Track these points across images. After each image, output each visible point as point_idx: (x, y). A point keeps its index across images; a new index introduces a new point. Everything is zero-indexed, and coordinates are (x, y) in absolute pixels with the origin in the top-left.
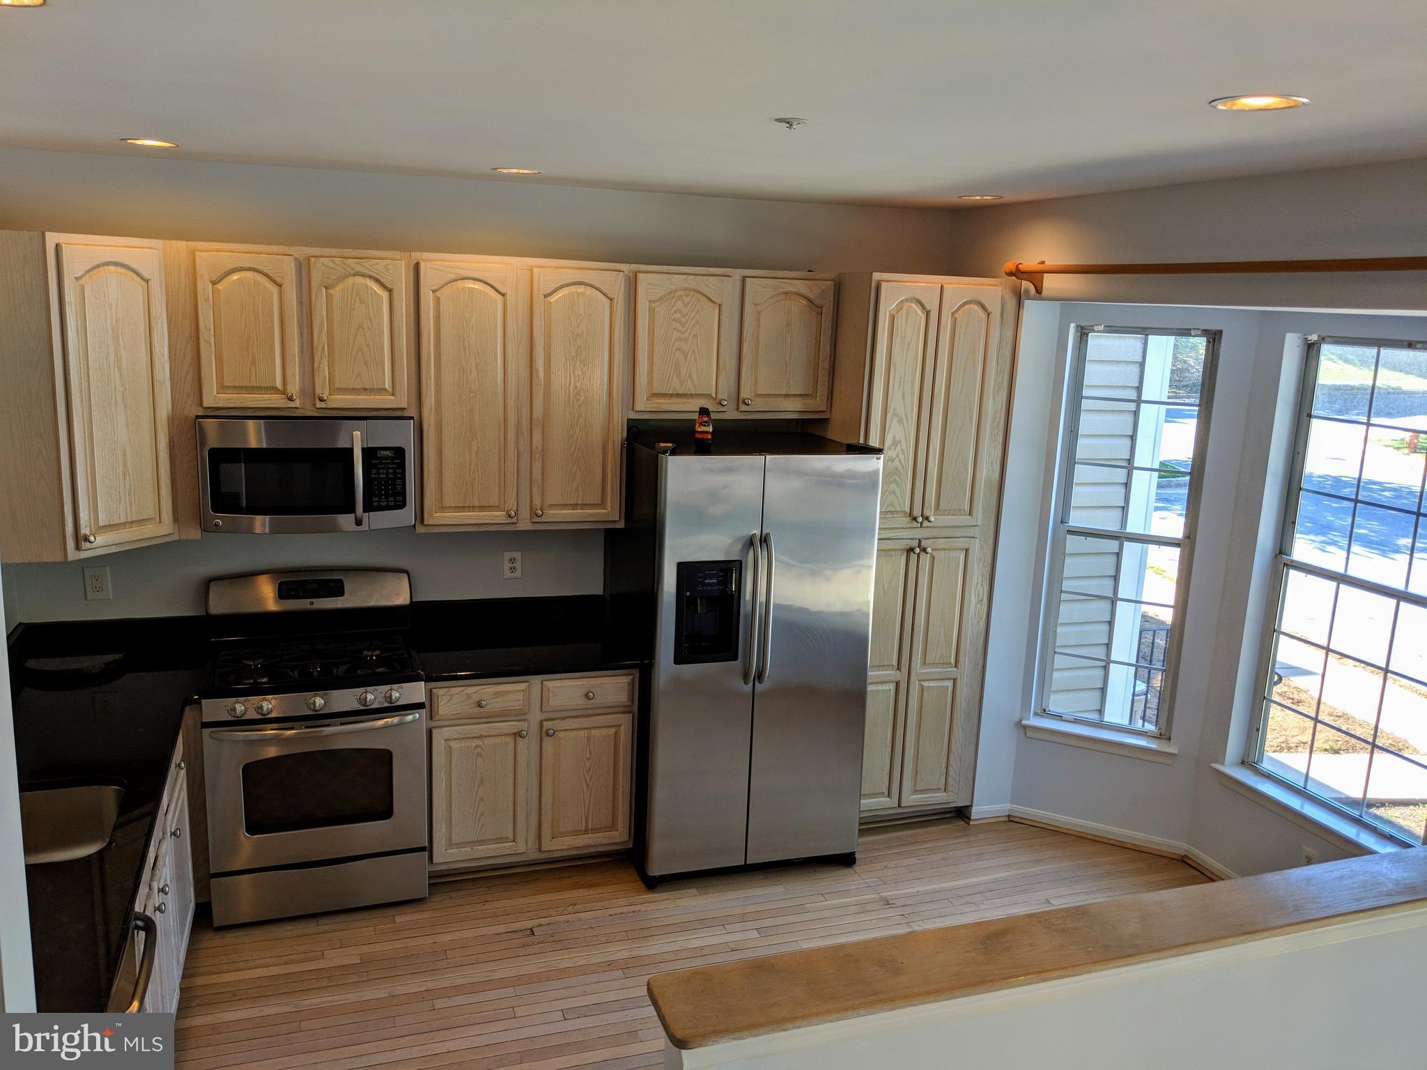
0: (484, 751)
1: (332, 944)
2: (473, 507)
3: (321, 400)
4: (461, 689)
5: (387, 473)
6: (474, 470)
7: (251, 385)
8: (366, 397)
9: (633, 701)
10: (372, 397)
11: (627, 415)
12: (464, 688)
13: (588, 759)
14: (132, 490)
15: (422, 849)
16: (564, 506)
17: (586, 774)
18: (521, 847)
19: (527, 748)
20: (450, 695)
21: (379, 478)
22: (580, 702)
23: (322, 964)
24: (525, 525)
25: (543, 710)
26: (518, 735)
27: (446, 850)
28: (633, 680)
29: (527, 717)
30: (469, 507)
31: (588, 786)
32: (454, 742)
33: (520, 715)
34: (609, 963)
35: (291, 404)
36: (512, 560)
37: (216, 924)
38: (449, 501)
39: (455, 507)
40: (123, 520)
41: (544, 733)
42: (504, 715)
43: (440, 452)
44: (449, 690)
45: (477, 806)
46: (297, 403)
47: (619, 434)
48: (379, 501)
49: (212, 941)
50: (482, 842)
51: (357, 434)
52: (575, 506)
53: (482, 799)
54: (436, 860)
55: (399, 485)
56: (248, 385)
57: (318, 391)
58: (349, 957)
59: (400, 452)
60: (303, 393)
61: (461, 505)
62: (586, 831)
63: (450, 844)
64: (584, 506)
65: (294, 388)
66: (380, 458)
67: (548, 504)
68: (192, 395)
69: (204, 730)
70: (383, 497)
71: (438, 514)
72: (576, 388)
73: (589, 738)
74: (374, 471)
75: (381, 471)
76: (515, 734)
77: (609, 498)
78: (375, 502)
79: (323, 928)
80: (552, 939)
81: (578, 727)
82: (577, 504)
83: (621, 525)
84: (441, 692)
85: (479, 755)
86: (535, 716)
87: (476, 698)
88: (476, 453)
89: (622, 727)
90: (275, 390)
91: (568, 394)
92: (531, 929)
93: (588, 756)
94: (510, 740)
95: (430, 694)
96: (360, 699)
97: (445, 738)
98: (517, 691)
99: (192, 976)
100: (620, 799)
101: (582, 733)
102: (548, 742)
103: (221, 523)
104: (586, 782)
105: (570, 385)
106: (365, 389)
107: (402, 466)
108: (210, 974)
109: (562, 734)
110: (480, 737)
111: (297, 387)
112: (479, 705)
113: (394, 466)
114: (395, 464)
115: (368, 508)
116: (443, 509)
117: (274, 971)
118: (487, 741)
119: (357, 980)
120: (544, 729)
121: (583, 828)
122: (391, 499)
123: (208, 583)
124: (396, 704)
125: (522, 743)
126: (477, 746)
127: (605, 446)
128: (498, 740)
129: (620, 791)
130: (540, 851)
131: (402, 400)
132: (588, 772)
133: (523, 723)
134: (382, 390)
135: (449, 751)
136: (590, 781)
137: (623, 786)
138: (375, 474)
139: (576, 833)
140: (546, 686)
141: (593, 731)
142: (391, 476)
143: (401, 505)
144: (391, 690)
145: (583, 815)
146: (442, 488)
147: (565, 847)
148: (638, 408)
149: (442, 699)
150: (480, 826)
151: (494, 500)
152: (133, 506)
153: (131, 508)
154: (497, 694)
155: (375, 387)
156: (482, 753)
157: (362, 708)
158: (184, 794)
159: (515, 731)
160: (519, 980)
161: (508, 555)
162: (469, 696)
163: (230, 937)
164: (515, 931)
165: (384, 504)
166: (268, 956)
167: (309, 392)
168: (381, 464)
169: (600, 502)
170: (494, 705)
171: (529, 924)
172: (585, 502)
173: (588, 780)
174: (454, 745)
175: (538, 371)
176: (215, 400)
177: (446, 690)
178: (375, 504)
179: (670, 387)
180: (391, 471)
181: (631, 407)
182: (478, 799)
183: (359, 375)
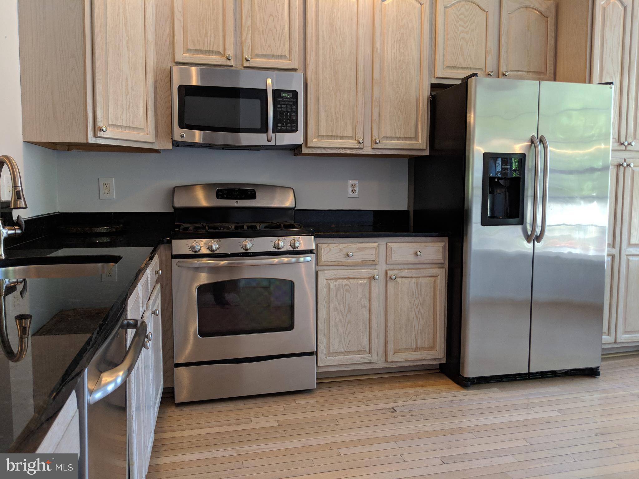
0: (350, 288)
1: (256, 415)
2: (337, 136)
3: (247, 60)
4: (336, 245)
5: (287, 108)
6: (338, 112)
7: (204, 49)
8: (274, 61)
9: (445, 260)
10: (277, 61)
11: (431, 81)
12: (338, 244)
13: (417, 298)
14: (131, 107)
15: (311, 354)
16: (392, 138)
17: (416, 309)
18: (374, 358)
19: (378, 287)
20: (330, 248)
21: (282, 111)
22: (411, 258)
23: (251, 426)
24: (367, 151)
25: (388, 263)
26: (372, 278)
27: (326, 357)
28: (445, 245)
29: (377, 267)
30: (335, 136)
31: (417, 317)
32: (332, 281)
33: (373, 264)
34: (460, 428)
35: (228, 63)
36: (353, 186)
37: (177, 401)
38: (322, 132)
39: (326, 136)
40: (124, 124)
41: (388, 278)
42: (363, 264)
43: (318, 99)
44: (328, 245)
45: (346, 326)
46: (231, 63)
47: (426, 92)
48: (282, 127)
49: (173, 412)
50: (349, 353)
51: (269, 81)
52: (398, 138)
53: (349, 322)
54: (320, 364)
55: (294, 116)
56: (203, 49)
57: (245, 55)
58: (271, 422)
59: (295, 94)
60: (236, 56)
61: (330, 135)
62: (416, 349)
63: (329, 354)
64: (404, 138)
65: (230, 52)
66: (283, 97)
67: (382, 137)
68: (168, 55)
69: (173, 260)
70: (284, 124)
71: (316, 140)
72: (400, 60)
73: (417, 284)
74: (279, 106)
75: (283, 106)
76: (370, 278)
77: (420, 134)
78: (279, 127)
79: (247, 406)
80: (410, 414)
81: (410, 275)
82: (400, 137)
83: (427, 153)
84: (324, 246)
85: (347, 291)
86: (382, 267)
87: (345, 252)
88: (339, 101)
89: (439, 278)
90: (219, 53)
91: (395, 64)
92: (393, 408)
93: (417, 296)
94: (366, 282)
95: (317, 246)
96: (274, 244)
97: (327, 277)
98: (372, 248)
99: (163, 432)
100: (438, 328)
101: (413, 281)
102: (391, 285)
103: (184, 135)
104: (416, 314)
105: (396, 58)
106: (273, 56)
107: (296, 103)
108: (174, 431)
109: (399, 280)
110: (348, 279)
111: (232, 52)
112: (348, 255)
113: (291, 103)
114: (291, 102)
115: (275, 131)
116: (319, 137)
117: (218, 430)
118: (353, 282)
119: (278, 436)
120: (389, 276)
121: (414, 347)
122: (289, 125)
123: (174, 191)
124: (297, 249)
125: (374, 283)
126: (346, 285)
127: (417, 100)
128: (360, 282)
129: (438, 323)
130: (386, 361)
131: (294, 63)
132: (417, 307)
133: (375, 271)
134: (283, 57)
135: (329, 286)
136: (418, 315)
137: (440, 319)
138: (280, 108)
139: (409, 350)
140: (390, 246)
141: (420, 279)
142: (289, 110)
143: (295, 130)
144: (294, 239)
145: (414, 337)
146: (318, 123)
147: (403, 360)
148: (438, 75)
149: (324, 250)
150: (348, 341)
151: (350, 133)
152: (131, 117)
153: (130, 118)
154: (360, 249)
155: (279, 54)
156: (349, 289)
157: (276, 250)
158: (159, 301)
159: (370, 275)
160: (397, 438)
161: (350, 182)
162: (341, 250)
163: (187, 410)
164: (382, 409)
165: (284, 128)
166: (214, 421)
167: (239, 54)
168: (283, 101)
169: (414, 136)
170: (357, 257)
171: (391, 406)
172: (406, 136)
173: (417, 312)
174: (331, 282)
175: (377, 49)
176: (182, 57)
177: (327, 245)
178: (279, 128)
179: (458, 62)
180: (289, 106)
181: (433, 75)
182: (347, 321)
183: (270, 46)
